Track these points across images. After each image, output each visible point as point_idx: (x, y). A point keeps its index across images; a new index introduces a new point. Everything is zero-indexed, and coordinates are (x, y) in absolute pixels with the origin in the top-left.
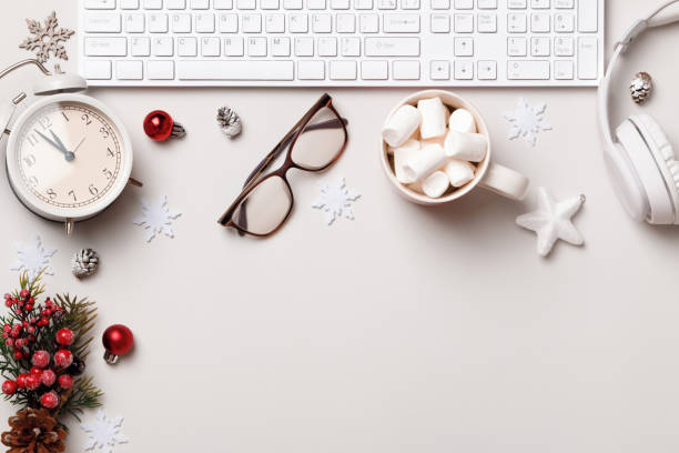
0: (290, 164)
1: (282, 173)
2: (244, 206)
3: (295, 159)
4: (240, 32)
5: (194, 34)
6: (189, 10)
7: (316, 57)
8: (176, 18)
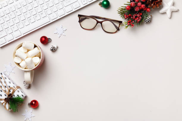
0: (101, 23)
4: (32, 16)
5: (21, 22)
6: (17, 17)
7: (53, 13)
8: (15, 20)
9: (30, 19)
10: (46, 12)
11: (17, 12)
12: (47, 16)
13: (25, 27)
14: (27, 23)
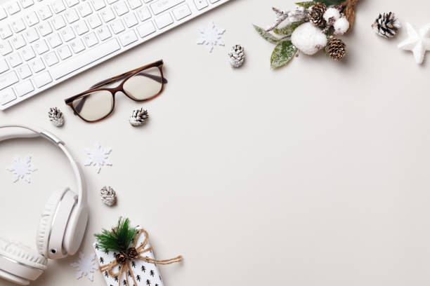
0: (121, 89)
1: (113, 92)
2: (85, 98)
3: (125, 87)
4: (77, 36)
5: (51, 50)
6: (42, 38)
7: (127, 29)
8: (37, 46)
9: (73, 45)
10: (110, 28)
11: (41, 27)
12: (114, 36)
13: (61, 62)
14: (65, 54)
